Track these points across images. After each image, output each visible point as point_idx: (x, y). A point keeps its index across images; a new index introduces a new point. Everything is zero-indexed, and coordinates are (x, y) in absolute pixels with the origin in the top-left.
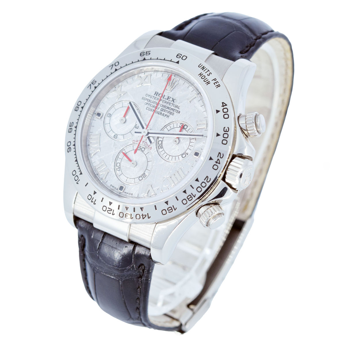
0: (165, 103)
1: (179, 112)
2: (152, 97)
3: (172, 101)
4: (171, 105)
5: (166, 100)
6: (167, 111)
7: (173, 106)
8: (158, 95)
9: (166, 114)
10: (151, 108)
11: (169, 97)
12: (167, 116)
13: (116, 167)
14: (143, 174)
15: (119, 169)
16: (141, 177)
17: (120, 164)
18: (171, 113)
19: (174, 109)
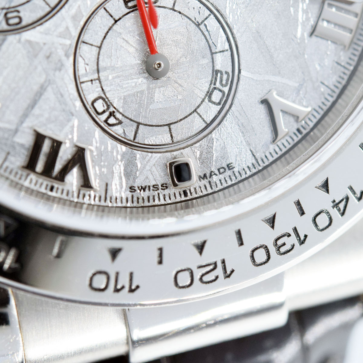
13: (99, 116)
14: (214, 79)
15: (114, 116)
16: (215, 88)
17: (107, 100)
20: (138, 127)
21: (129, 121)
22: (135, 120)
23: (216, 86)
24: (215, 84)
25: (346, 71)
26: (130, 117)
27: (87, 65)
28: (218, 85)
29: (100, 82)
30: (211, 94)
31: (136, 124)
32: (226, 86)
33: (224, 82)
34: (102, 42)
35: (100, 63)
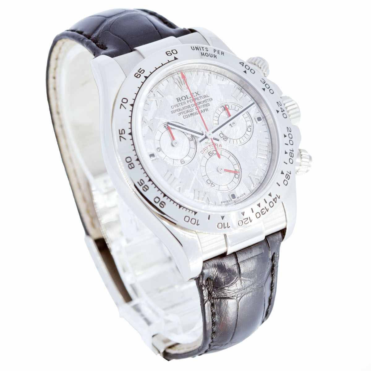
1: (212, 99)
2: (179, 105)
4: (199, 98)
5: (192, 98)
6: (202, 106)
7: (202, 98)
8: (181, 100)
9: (204, 110)
10: (187, 114)
11: (191, 94)
12: (206, 110)
13: (209, 185)
15: (213, 184)
16: (236, 174)
17: (210, 180)
18: (206, 105)
19: (206, 100)
20: (219, 186)
25: (268, 166)
29: (207, 176)
30: (235, 176)
34: (206, 165)
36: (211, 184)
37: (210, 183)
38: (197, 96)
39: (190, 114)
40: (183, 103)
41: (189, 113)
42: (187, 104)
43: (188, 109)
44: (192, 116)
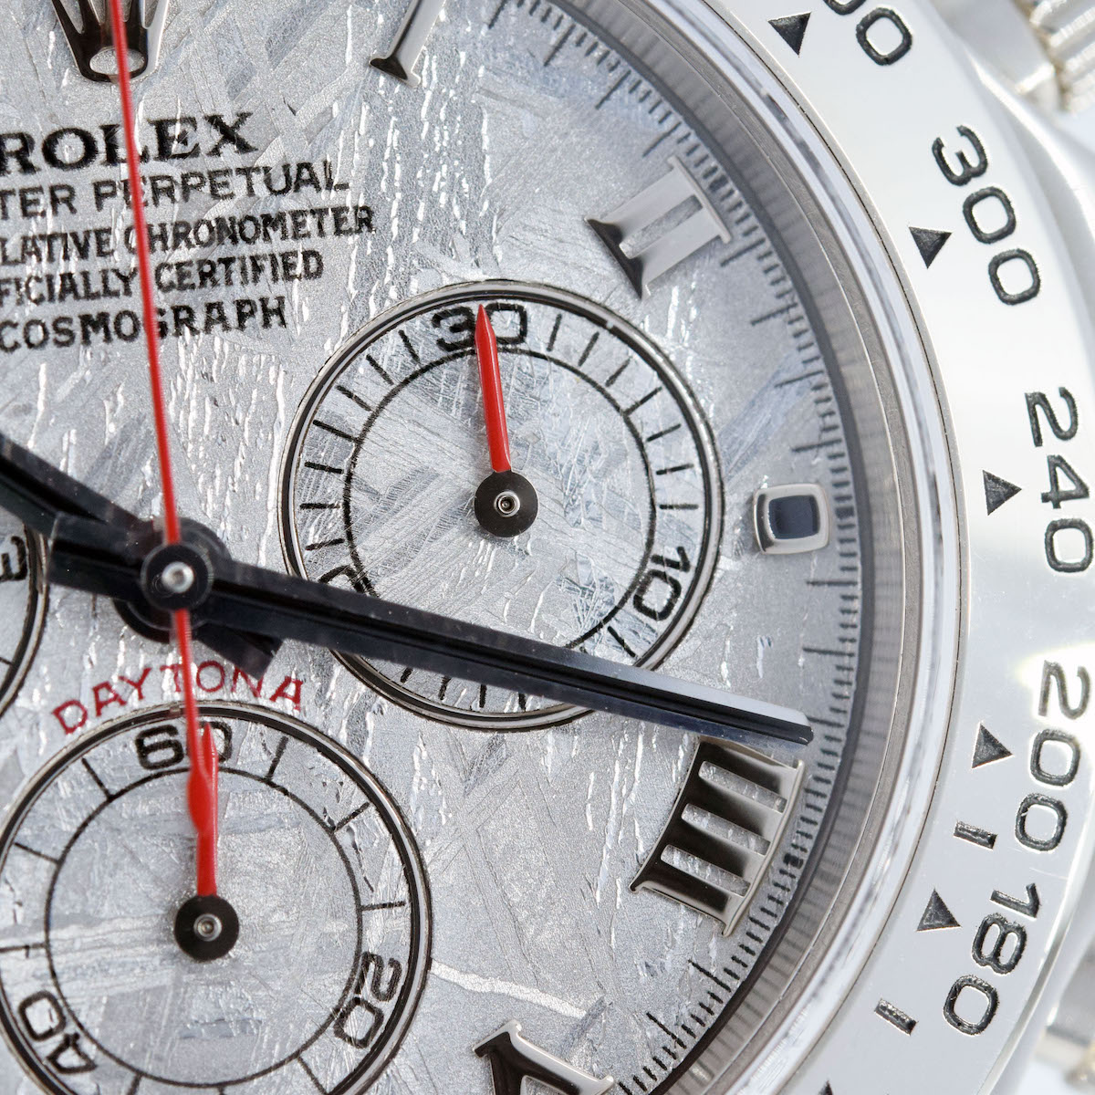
0: (164, 200)
1: (365, 220)
3: (229, 150)
4: (238, 184)
5: (154, 167)
6: (236, 266)
7: (261, 190)
8: (36, 157)
9: (240, 304)
10: (48, 312)
11: (161, 127)
12: (267, 313)
13: (36, 1044)
14: (357, 977)
15: (76, 1047)
16: (357, 1001)
17: (60, 1002)
18: (284, 266)
19: (295, 214)
20: (136, 1084)
21: (113, 1063)
22: (132, 1063)
23: (360, 996)
24: (358, 990)
25: (721, 992)
26: (118, 1053)
27: (20, 904)
28: (366, 993)
29: (49, 955)
30: (344, 1016)
31: (130, 1076)
32: (388, 997)
33: (384, 988)
34: (68, 848)
35: (56, 903)
36: (57, 1039)
37: (50, 1033)
38: (216, 151)
39: (86, 320)
40: (45, 199)
41: (73, 308)
42: (86, 217)
43: (74, 265)
44: (97, 337)
